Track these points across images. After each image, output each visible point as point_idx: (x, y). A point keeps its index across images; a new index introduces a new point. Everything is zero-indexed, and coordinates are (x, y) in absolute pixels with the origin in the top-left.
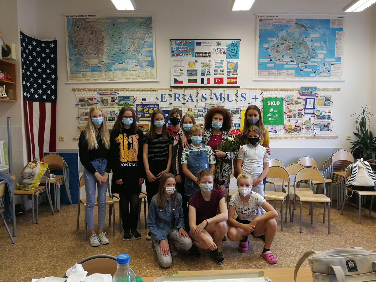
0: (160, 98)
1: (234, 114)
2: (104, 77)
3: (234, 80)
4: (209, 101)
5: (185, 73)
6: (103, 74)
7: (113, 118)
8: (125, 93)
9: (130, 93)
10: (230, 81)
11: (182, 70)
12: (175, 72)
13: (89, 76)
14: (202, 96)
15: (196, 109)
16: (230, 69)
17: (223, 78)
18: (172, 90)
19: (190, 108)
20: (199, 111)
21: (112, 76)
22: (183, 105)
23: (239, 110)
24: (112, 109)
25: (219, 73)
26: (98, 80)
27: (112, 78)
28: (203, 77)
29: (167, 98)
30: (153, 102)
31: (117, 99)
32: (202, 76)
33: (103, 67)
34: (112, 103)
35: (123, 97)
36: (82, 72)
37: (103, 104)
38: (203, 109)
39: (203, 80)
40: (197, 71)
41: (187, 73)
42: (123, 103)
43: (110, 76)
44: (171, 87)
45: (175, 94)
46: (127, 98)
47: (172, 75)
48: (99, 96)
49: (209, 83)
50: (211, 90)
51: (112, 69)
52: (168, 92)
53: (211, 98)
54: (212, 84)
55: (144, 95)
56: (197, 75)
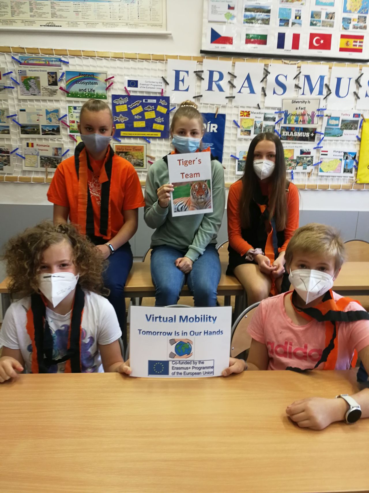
0: (172, 81)
1: (346, 129)
2: (27, 16)
3: (357, 42)
4: (291, 94)
5: (240, 14)
6: (26, 8)
7: (55, 129)
8: (85, 62)
9: (99, 63)
10: (347, 44)
11: (233, 8)
12: (214, 10)
14: (277, 79)
15: (260, 113)
16: (350, 12)
17: (330, 36)
18: (205, 60)
19: (245, 110)
20: (266, 119)
21: (50, 15)
22: (227, 100)
23: (360, 119)
24: (51, 106)
25: (323, 21)
26: (12, 22)
27: (49, 19)
28: (282, 30)
29: (190, 80)
30: (155, 90)
31: (64, 78)
32: (280, 25)
34: (50, 87)
35: (80, 74)
37: (28, 89)
38: (276, 113)
39: (281, 37)
40: (269, 11)
41: (245, 16)
42: (80, 90)
43: (44, 13)
44: (202, 52)
45: (211, 73)
46: (90, 77)
47: (205, 21)
48: (16, 67)
49: (296, 45)
50: (299, 65)
52: (194, 66)
53: (297, 86)
54: (304, 50)
55: (132, 72)
56: (268, 24)
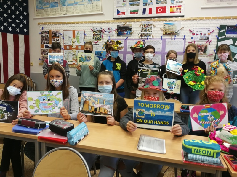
2: (59, 12)
3: (178, 8)
5: (127, 3)
6: (59, 9)
10: (173, 10)
11: (125, 1)
12: (118, 3)
13: (50, 11)
25: (162, 2)
26: (55, 14)
27: (66, 12)
28: (145, 7)
33: (59, 3)
36: (44, 8)
40: (139, 1)
41: (130, 4)
43: (64, 10)
44: (114, 18)
47: (115, 7)
51: (66, 4)
54: (154, 14)
56: (139, 5)
